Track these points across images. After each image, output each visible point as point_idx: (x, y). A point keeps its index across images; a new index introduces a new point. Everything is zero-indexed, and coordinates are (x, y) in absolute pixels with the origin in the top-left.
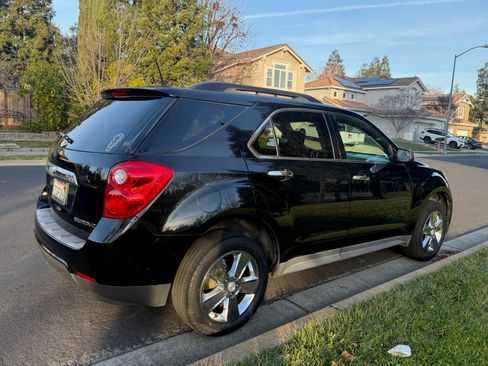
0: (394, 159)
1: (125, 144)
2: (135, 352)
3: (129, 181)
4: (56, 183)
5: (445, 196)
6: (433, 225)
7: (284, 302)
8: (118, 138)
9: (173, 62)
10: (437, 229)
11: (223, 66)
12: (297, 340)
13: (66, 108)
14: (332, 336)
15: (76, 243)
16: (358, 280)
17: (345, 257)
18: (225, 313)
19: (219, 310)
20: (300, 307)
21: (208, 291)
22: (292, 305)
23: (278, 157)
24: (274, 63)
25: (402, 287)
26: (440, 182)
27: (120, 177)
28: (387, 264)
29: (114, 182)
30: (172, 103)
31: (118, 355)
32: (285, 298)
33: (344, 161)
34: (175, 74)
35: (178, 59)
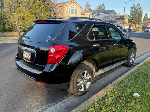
0: (123, 38)
1: (52, 39)
2: (58, 103)
5: (135, 48)
6: (132, 56)
7: (96, 83)
8: (49, 37)
10: (133, 57)
12: (106, 95)
14: (116, 93)
15: (38, 72)
16: (114, 74)
17: (112, 68)
18: (83, 88)
19: (81, 88)
20: (102, 85)
21: (78, 83)
22: (98, 84)
23: (95, 40)
25: (129, 76)
26: (134, 44)
27: (53, 50)
30: (65, 25)
31: (54, 105)
32: (95, 82)
33: (111, 39)
35: (40, 6)
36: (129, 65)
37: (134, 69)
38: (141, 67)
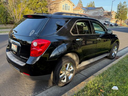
0: (106, 33)
2: (41, 93)
3: (38, 45)
4: (12, 45)
5: (118, 42)
6: (115, 49)
7: (79, 74)
8: (33, 31)
9: (36, 3)
10: (116, 51)
11: (50, 4)
12: (86, 87)
13: (7, 18)
14: (96, 85)
15: (22, 64)
16: (97, 66)
17: (95, 61)
18: (65, 80)
19: (64, 79)
20: (85, 76)
21: (61, 74)
22: (81, 75)
23: (78, 34)
24: (65, 3)
25: (110, 68)
26: (117, 38)
27: (35, 44)
28: (103, 61)
29: (33, 46)
31: (37, 94)
32: (79, 73)
33: (95, 34)
34: (37, 7)
35: (38, 2)
36: (112, 58)
37: (116, 62)
38: (122, 60)
